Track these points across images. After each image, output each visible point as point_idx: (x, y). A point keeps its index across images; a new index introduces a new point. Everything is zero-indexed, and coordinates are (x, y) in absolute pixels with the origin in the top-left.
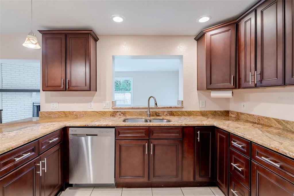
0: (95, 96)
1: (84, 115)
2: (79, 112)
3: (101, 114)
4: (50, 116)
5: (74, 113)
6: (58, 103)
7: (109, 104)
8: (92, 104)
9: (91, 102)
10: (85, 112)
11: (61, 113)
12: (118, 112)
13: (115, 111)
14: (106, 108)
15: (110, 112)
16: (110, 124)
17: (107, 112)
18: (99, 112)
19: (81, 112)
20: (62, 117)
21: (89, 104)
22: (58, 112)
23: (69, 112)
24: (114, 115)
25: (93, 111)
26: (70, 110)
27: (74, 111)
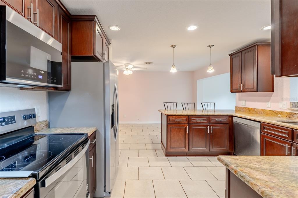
0: (272, 96)
1: (262, 112)
2: (258, 110)
4: (240, 110)
5: (255, 110)
6: (246, 101)
7: (286, 105)
8: (269, 103)
9: (268, 101)
10: (263, 110)
11: (247, 109)
12: (295, 114)
13: (292, 113)
14: (282, 108)
15: (287, 113)
16: (257, 119)
17: (283, 112)
18: (275, 112)
19: (260, 110)
20: (247, 112)
21: (267, 103)
22: (245, 108)
23: (252, 108)
24: (291, 117)
25: (269, 110)
26: (253, 108)
27: (255, 109)
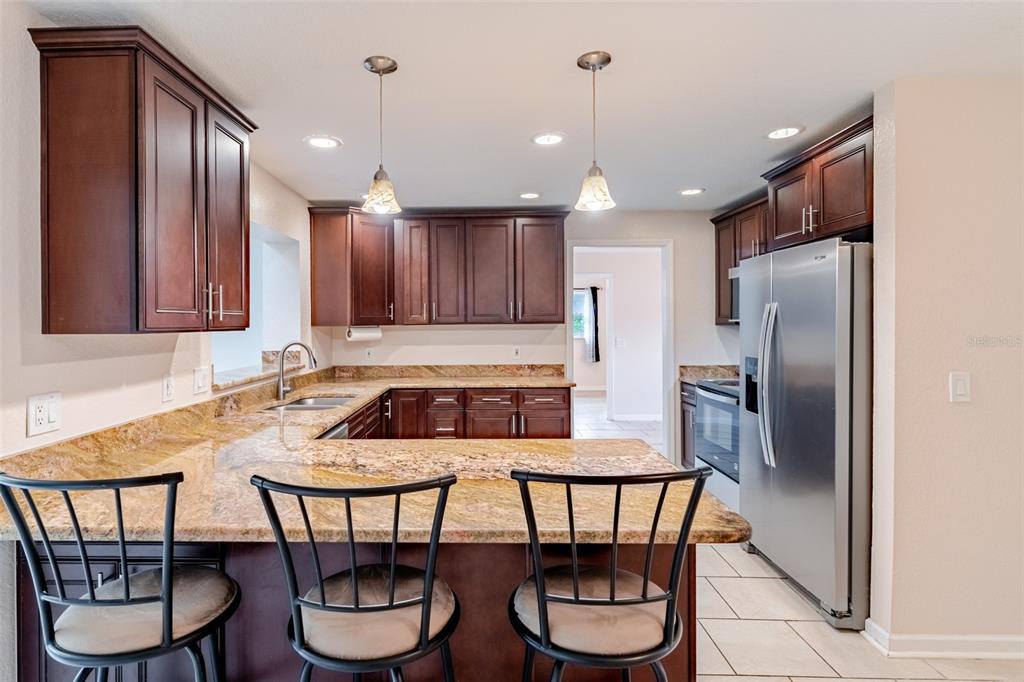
0: (177, 348)
1: (156, 432)
3: (198, 415)
6: (62, 395)
7: (207, 377)
9: (168, 372)
12: (228, 397)
13: (224, 398)
15: (215, 402)
19: (149, 423)
21: (165, 382)
23: (114, 430)
24: (222, 411)
27: (131, 424)
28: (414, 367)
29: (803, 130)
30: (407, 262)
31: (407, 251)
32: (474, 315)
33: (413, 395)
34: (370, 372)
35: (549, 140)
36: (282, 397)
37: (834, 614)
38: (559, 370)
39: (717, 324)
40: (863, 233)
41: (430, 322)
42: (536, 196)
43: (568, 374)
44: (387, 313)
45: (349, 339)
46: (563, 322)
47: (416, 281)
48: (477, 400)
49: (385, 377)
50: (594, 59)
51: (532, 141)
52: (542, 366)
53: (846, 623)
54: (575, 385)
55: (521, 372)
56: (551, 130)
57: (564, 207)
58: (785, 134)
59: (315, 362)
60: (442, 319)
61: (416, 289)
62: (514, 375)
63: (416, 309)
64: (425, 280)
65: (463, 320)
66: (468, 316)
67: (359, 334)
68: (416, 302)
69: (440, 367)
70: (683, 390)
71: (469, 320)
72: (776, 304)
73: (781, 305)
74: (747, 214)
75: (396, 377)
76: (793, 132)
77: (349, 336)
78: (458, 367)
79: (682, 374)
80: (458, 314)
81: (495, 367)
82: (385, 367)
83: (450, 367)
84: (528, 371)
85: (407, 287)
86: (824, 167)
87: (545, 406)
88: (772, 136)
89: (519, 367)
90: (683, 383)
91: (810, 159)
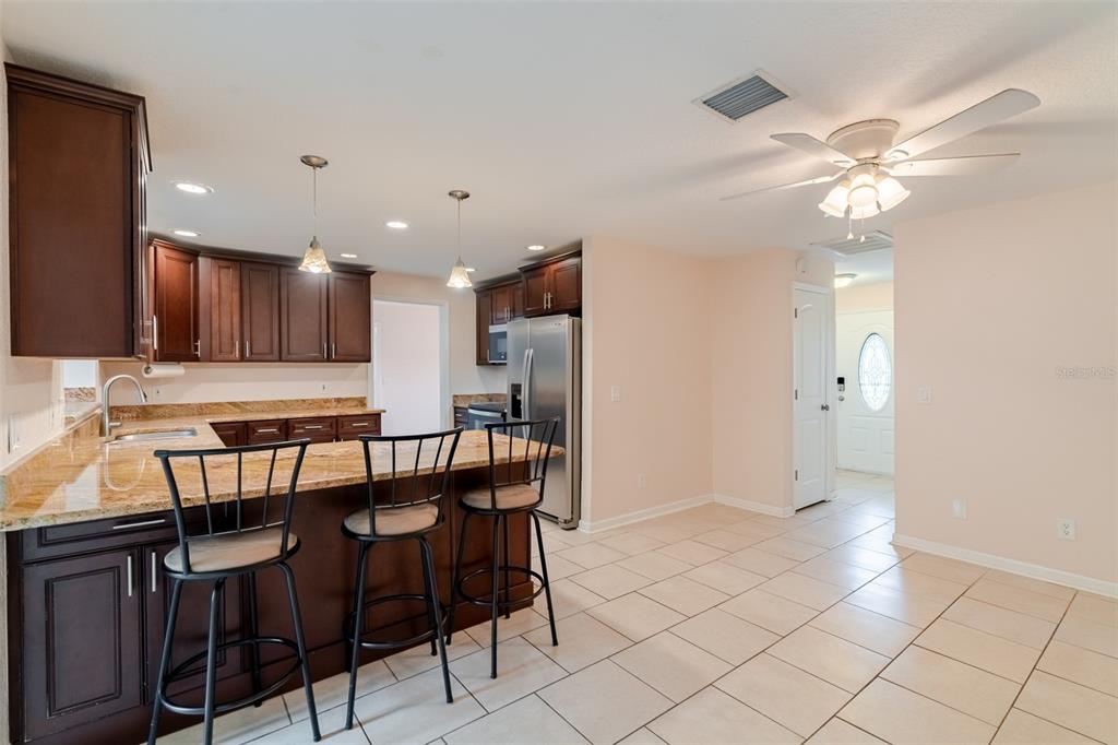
28: (216, 404)
29: (546, 247)
30: (215, 301)
31: (215, 289)
32: (289, 353)
33: (232, 428)
34: (160, 411)
35: (398, 225)
36: (107, 433)
37: (566, 522)
38: (362, 402)
39: (478, 364)
40: (576, 312)
41: (242, 359)
42: (355, 256)
43: (369, 404)
44: (193, 348)
45: (146, 376)
46: (369, 361)
47: (226, 321)
48: (299, 428)
49: (181, 415)
50: (459, 194)
51: (384, 224)
52: (347, 399)
53: (571, 525)
54: (384, 411)
55: (328, 404)
56: (403, 220)
57: (369, 267)
58: (537, 248)
59: (145, 396)
60: (254, 357)
61: (226, 327)
62: (322, 407)
63: (226, 348)
64: (236, 319)
65: (277, 358)
66: (281, 354)
67: (159, 370)
68: (225, 340)
69: (246, 403)
70: (455, 413)
71: (283, 358)
72: (532, 350)
73: (535, 351)
74: (501, 289)
75: (193, 415)
76: (541, 248)
77: (147, 372)
78: (265, 402)
79: (455, 402)
80: (272, 353)
81: (304, 401)
82: (179, 405)
83: (258, 403)
84: (334, 404)
85: (215, 325)
86: (556, 271)
87: (360, 430)
88: (530, 248)
89: (326, 401)
90: (455, 408)
91: (547, 265)
